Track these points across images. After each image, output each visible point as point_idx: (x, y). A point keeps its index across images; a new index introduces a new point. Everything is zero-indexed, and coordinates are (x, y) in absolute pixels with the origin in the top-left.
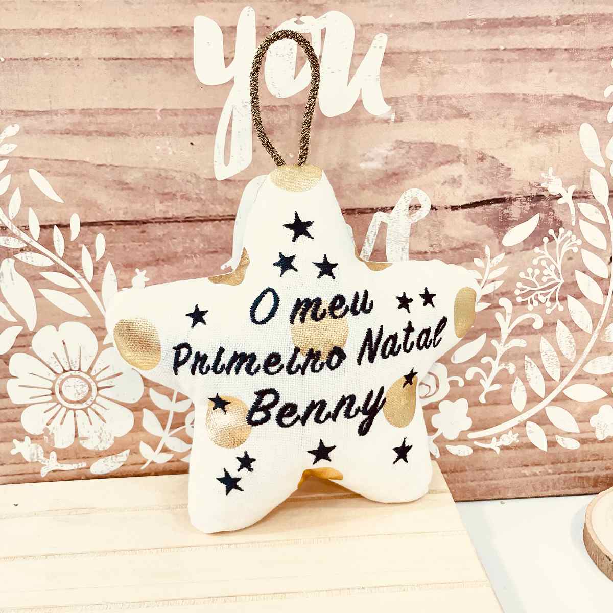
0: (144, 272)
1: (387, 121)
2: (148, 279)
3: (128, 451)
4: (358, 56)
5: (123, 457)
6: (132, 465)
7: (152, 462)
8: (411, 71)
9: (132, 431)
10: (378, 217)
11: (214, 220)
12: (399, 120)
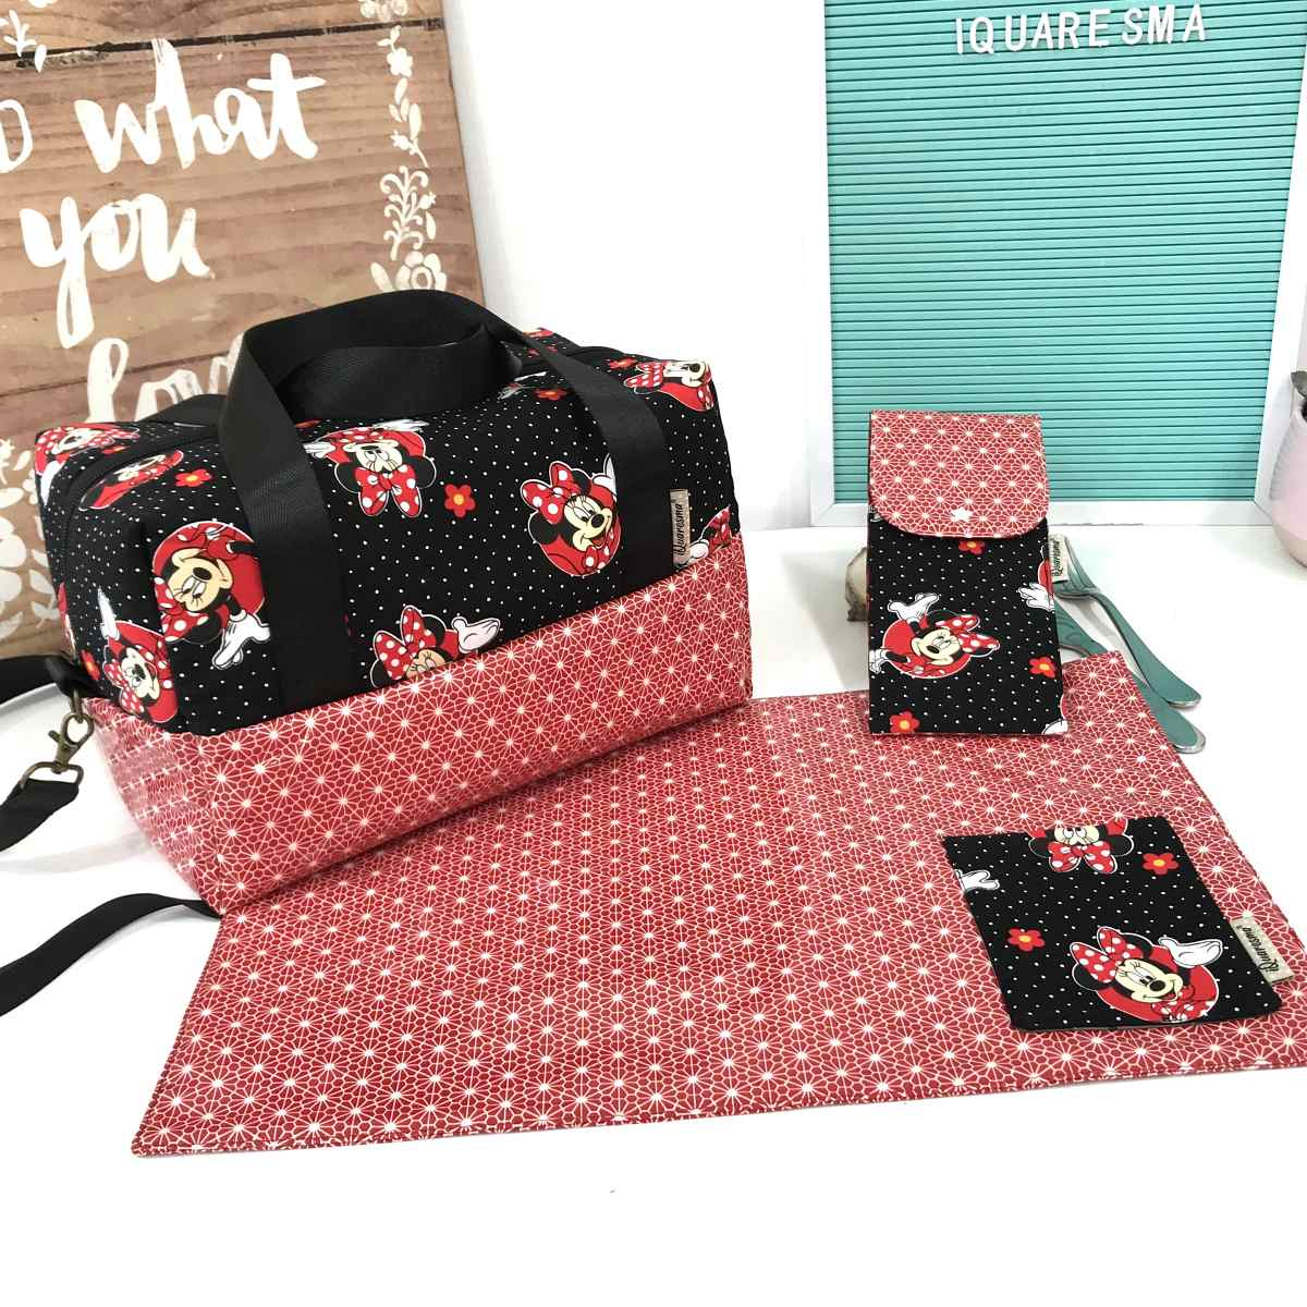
0: (9, 441)
1: (208, 279)
2: (13, 448)
3: (21, 613)
4: (174, 228)
5: (17, 620)
6: (27, 625)
7: (48, 620)
8: (222, 236)
9: (22, 593)
10: (218, 361)
11: (66, 385)
12: (219, 277)
